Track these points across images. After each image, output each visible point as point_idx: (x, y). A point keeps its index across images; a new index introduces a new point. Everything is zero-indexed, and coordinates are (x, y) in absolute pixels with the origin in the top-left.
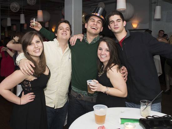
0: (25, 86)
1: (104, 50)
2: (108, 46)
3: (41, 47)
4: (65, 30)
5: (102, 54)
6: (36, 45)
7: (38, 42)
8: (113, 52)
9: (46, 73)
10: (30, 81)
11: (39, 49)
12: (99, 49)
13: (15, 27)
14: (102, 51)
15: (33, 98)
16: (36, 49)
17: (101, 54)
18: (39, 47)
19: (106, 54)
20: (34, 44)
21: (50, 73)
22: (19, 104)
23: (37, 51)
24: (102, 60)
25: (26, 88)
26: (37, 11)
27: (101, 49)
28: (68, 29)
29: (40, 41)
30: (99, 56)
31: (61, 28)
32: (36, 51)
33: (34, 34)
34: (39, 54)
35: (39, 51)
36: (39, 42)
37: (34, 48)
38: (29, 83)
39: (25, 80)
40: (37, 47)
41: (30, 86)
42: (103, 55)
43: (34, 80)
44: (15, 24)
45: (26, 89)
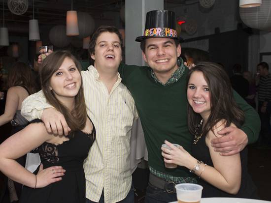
0: (46, 155)
1: (199, 89)
2: (207, 79)
3: (79, 80)
4: (111, 48)
5: (196, 96)
6: (70, 75)
7: (71, 70)
8: (219, 93)
9: (87, 130)
10: (56, 144)
11: (75, 83)
12: (190, 87)
13: (15, 49)
14: (196, 91)
15: (59, 175)
16: (69, 82)
17: (194, 98)
18: (74, 79)
19: (203, 97)
20: (65, 73)
21: (94, 130)
22: (33, 186)
23: (70, 86)
24: (198, 110)
25: (49, 157)
26: (66, 14)
27: (193, 87)
28: (116, 44)
29: (77, 69)
30: (191, 102)
31: (103, 43)
32: (68, 86)
33: (65, 54)
34: (74, 93)
35: (75, 86)
36: (74, 69)
37: (66, 80)
38: (54, 149)
39: (45, 144)
40: (70, 78)
41: (57, 154)
42: (197, 98)
43: (64, 142)
44: (17, 43)
45: (49, 160)
